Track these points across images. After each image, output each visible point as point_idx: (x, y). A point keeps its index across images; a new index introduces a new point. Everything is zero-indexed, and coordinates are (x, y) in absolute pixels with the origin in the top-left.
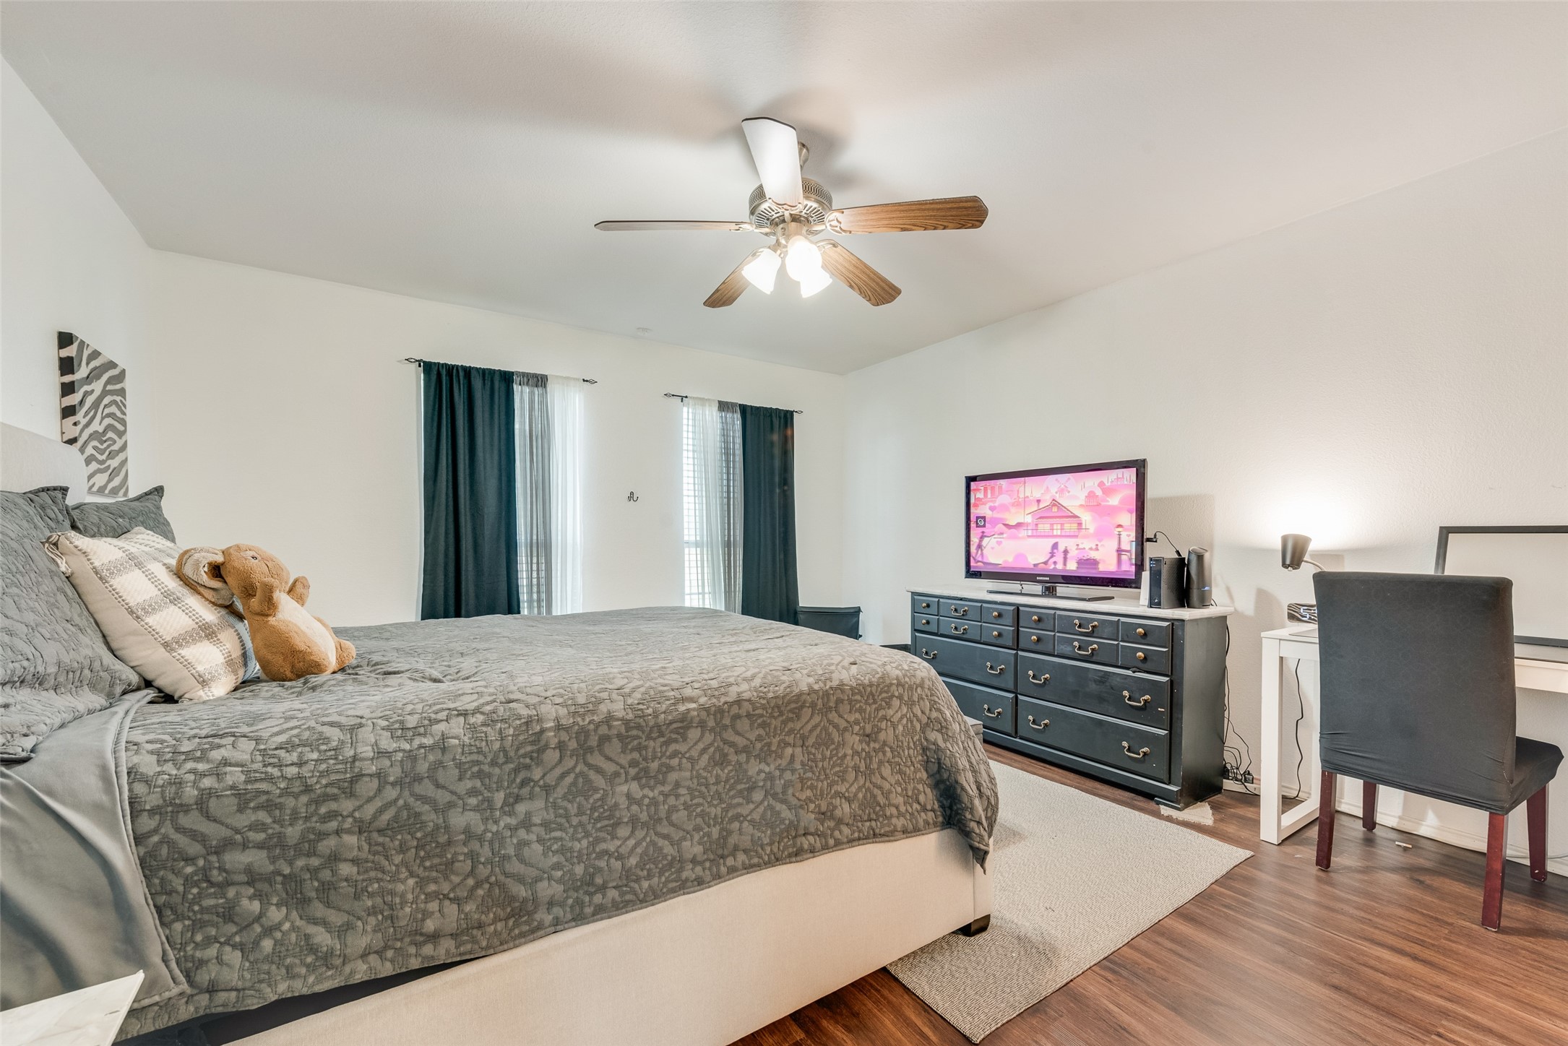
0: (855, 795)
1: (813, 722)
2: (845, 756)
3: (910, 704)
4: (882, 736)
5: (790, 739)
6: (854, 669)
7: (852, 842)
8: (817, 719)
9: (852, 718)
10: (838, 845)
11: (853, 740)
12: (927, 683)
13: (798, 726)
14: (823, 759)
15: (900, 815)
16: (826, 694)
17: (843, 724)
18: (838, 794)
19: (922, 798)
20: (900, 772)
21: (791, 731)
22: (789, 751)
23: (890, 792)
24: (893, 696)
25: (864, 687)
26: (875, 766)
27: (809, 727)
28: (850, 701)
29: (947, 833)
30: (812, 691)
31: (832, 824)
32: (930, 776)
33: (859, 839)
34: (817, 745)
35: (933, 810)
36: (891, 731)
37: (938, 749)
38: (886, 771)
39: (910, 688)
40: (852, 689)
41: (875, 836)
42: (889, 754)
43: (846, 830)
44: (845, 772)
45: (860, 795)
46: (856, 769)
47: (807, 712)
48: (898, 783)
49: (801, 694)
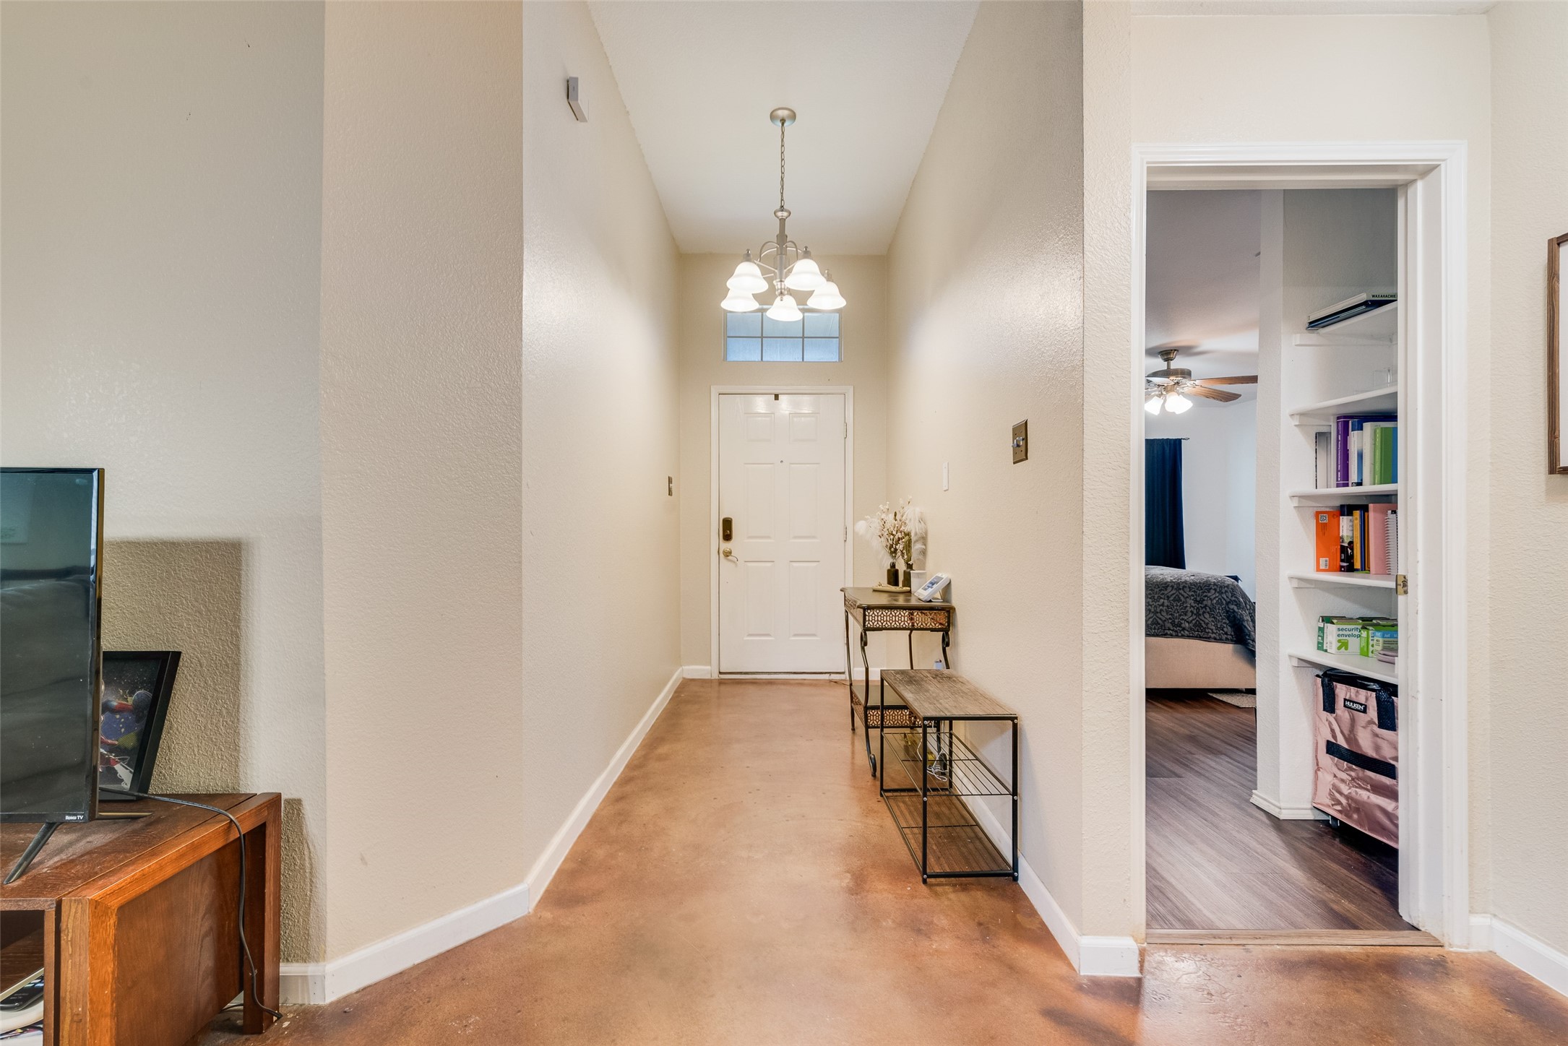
0: (1191, 621)
1: (1172, 592)
2: (1187, 607)
3: (1221, 593)
4: (1205, 603)
5: (1163, 596)
6: (1193, 578)
7: (1189, 637)
8: (1174, 592)
9: (1190, 594)
10: (1183, 636)
11: (1191, 602)
12: (1231, 587)
13: (1166, 592)
14: (1177, 606)
15: (1213, 633)
16: (1179, 584)
17: (1186, 595)
18: (1183, 619)
19: (1225, 629)
20: (1214, 617)
21: (1163, 594)
22: (1162, 600)
23: (1208, 623)
24: (1211, 589)
25: (1197, 583)
26: (1201, 613)
27: (1171, 593)
28: (1189, 588)
29: (1239, 646)
30: (1171, 581)
31: (1180, 629)
32: (1230, 622)
33: (1192, 637)
34: (1174, 600)
35: (1231, 635)
36: (1210, 601)
37: (1234, 611)
38: (1207, 616)
39: (1221, 587)
40: (1190, 583)
41: (1200, 638)
42: (1208, 610)
43: (1186, 632)
44: (1187, 612)
45: (1194, 622)
46: (1192, 612)
47: (1169, 589)
48: (1212, 621)
49: (1167, 582)
